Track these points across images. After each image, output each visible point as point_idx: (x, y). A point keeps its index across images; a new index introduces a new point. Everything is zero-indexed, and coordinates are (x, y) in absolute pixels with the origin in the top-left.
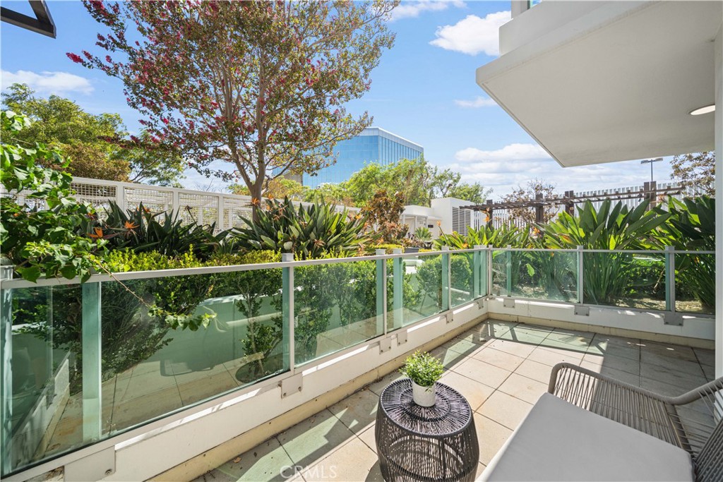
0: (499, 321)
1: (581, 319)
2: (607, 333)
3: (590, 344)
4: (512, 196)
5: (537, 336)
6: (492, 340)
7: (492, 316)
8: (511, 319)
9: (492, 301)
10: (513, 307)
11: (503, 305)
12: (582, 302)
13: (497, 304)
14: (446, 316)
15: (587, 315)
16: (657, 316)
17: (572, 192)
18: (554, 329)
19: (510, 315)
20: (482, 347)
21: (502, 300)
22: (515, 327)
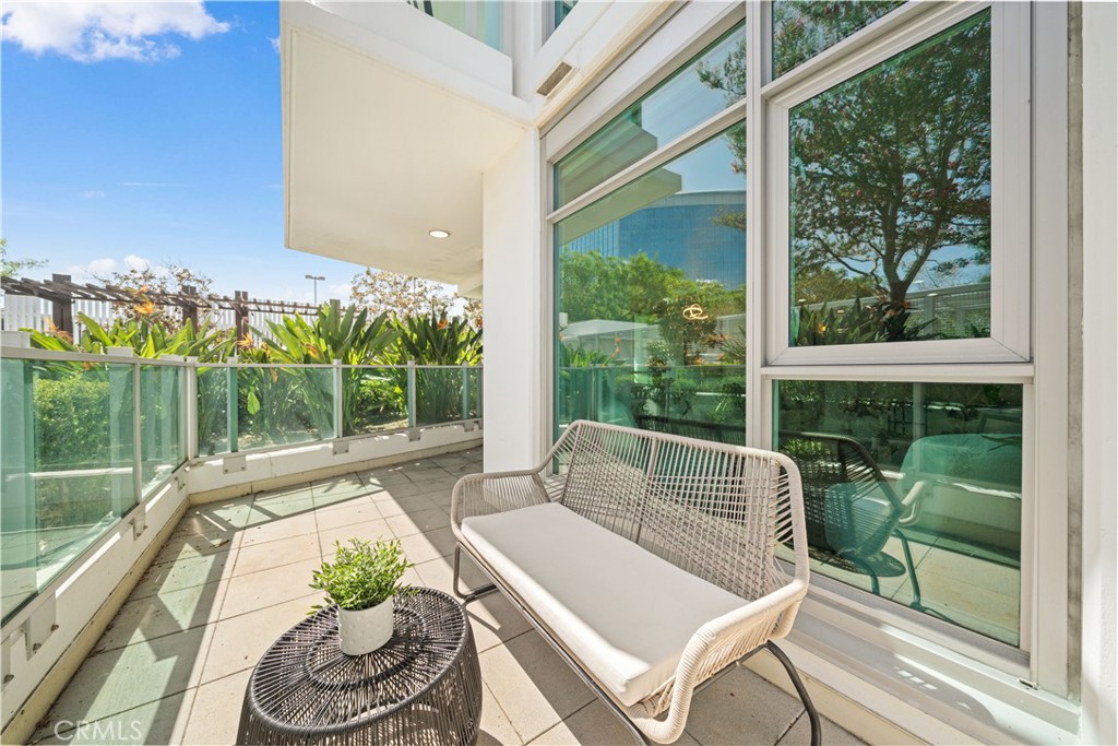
0: (219, 503)
1: (342, 459)
2: (366, 468)
3: (363, 485)
4: (127, 278)
5: (302, 498)
6: (238, 535)
7: (198, 500)
8: (239, 492)
9: (198, 470)
10: (243, 468)
11: (221, 471)
12: (341, 435)
13: (211, 472)
14: (132, 523)
15: (347, 451)
16: (404, 435)
17: (245, 294)
18: (311, 483)
19: (237, 486)
20: (232, 554)
21: (220, 462)
22: (254, 500)
